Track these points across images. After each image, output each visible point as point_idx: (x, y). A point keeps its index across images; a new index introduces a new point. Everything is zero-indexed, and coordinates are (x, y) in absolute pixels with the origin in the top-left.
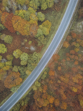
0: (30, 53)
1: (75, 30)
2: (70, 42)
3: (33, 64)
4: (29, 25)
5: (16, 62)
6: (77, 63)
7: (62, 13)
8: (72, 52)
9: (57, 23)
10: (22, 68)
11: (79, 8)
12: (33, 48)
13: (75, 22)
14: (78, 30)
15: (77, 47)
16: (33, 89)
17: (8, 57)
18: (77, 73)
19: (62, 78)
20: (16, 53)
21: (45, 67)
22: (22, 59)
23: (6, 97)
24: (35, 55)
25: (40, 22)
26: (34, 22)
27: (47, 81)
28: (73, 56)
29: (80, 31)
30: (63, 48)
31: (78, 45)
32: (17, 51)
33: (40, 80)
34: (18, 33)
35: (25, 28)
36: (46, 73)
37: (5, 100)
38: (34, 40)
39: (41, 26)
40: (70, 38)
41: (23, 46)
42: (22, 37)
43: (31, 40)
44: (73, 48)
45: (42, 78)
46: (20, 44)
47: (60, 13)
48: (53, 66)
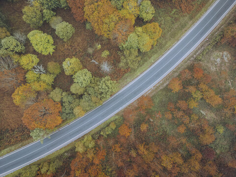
0: (97, 74)
1: (203, 64)
2: (186, 83)
3: (94, 99)
4: (115, 18)
5: (63, 81)
6: (182, 130)
7: (191, 18)
8: (182, 104)
9: (174, 36)
10: (70, 98)
11: (230, 24)
12: (106, 67)
13: (210, 47)
14: (209, 65)
15: (194, 99)
16: (75, 148)
17: (51, 65)
18: (175, 150)
19: (142, 149)
20: (69, 64)
21: (117, 114)
22: (75, 81)
23: (16, 143)
24: (106, 83)
25: (140, 21)
26: (128, 16)
27: (111, 142)
28: (181, 113)
29: (213, 69)
30: (167, 89)
31: (198, 95)
32: (74, 60)
33: (97, 136)
34: (88, 26)
35: (107, 20)
36: (113, 126)
37: (13, 148)
39: (139, 29)
40: (188, 75)
41: (89, 55)
42: (94, 37)
43: (109, 50)
44: (187, 96)
45: (102, 133)
46: (85, 50)
47: (186, 18)
48: (132, 118)
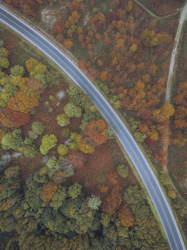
0: (65, 101)
1: (52, 27)
2: (66, 37)
3: (83, 99)
4: (26, 88)
6: (98, 36)
7: (20, 40)
8: (81, 38)
9: (34, 50)
10: (85, 116)
11: (22, 12)
12: (61, 95)
13: (39, 24)
14: (52, 23)
15: (76, 30)
16: (119, 109)
17: (64, 133)
18: (112, 39)
19: (114, 62)
21: (94, 84)
22: (72, 115)
23: (121, 152)
24: (72, 91)
25: (26, 74)
26: (24, 81)
27: (112, 84)
28: (87, 38)
29: (55, 20)
30: (72, 50)
31: (73, 27)
32: (58, 118)
33: (109, 96)
35: (28, 94)
36: (101, 85)
37: (124, 153)
38: (49, 90)
39: (31, 73)
40: (60, 36)
43: (49, 96)
44: (75, 35)
45: (108, 92)
48: (94, 72)
